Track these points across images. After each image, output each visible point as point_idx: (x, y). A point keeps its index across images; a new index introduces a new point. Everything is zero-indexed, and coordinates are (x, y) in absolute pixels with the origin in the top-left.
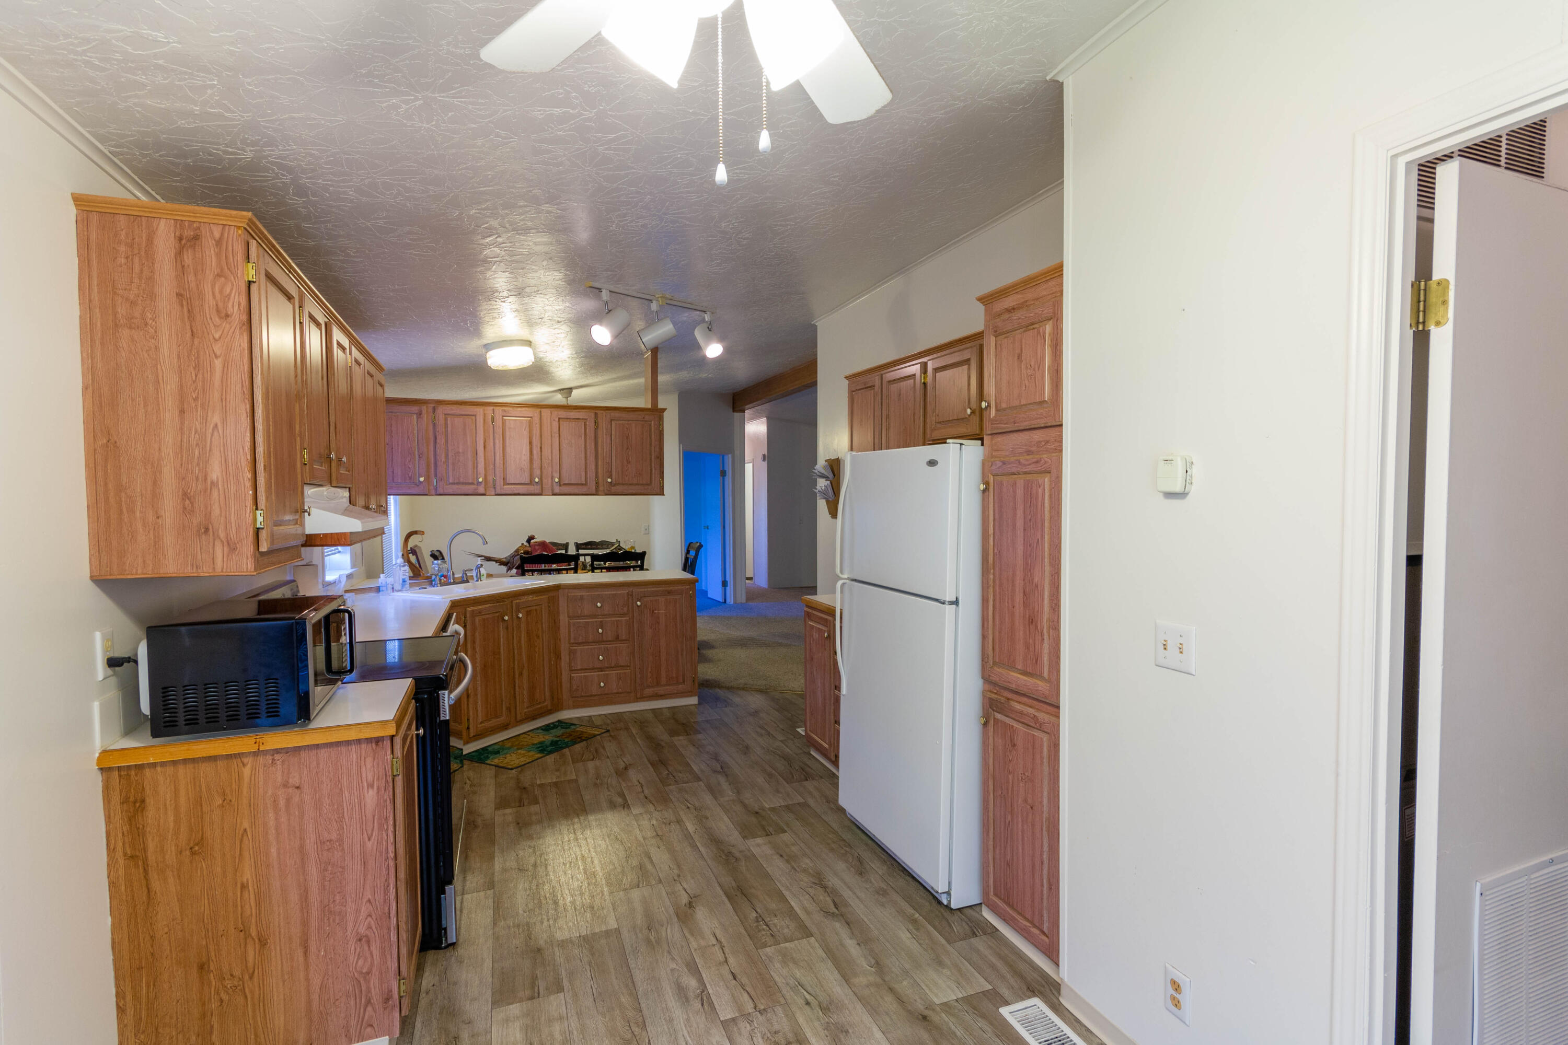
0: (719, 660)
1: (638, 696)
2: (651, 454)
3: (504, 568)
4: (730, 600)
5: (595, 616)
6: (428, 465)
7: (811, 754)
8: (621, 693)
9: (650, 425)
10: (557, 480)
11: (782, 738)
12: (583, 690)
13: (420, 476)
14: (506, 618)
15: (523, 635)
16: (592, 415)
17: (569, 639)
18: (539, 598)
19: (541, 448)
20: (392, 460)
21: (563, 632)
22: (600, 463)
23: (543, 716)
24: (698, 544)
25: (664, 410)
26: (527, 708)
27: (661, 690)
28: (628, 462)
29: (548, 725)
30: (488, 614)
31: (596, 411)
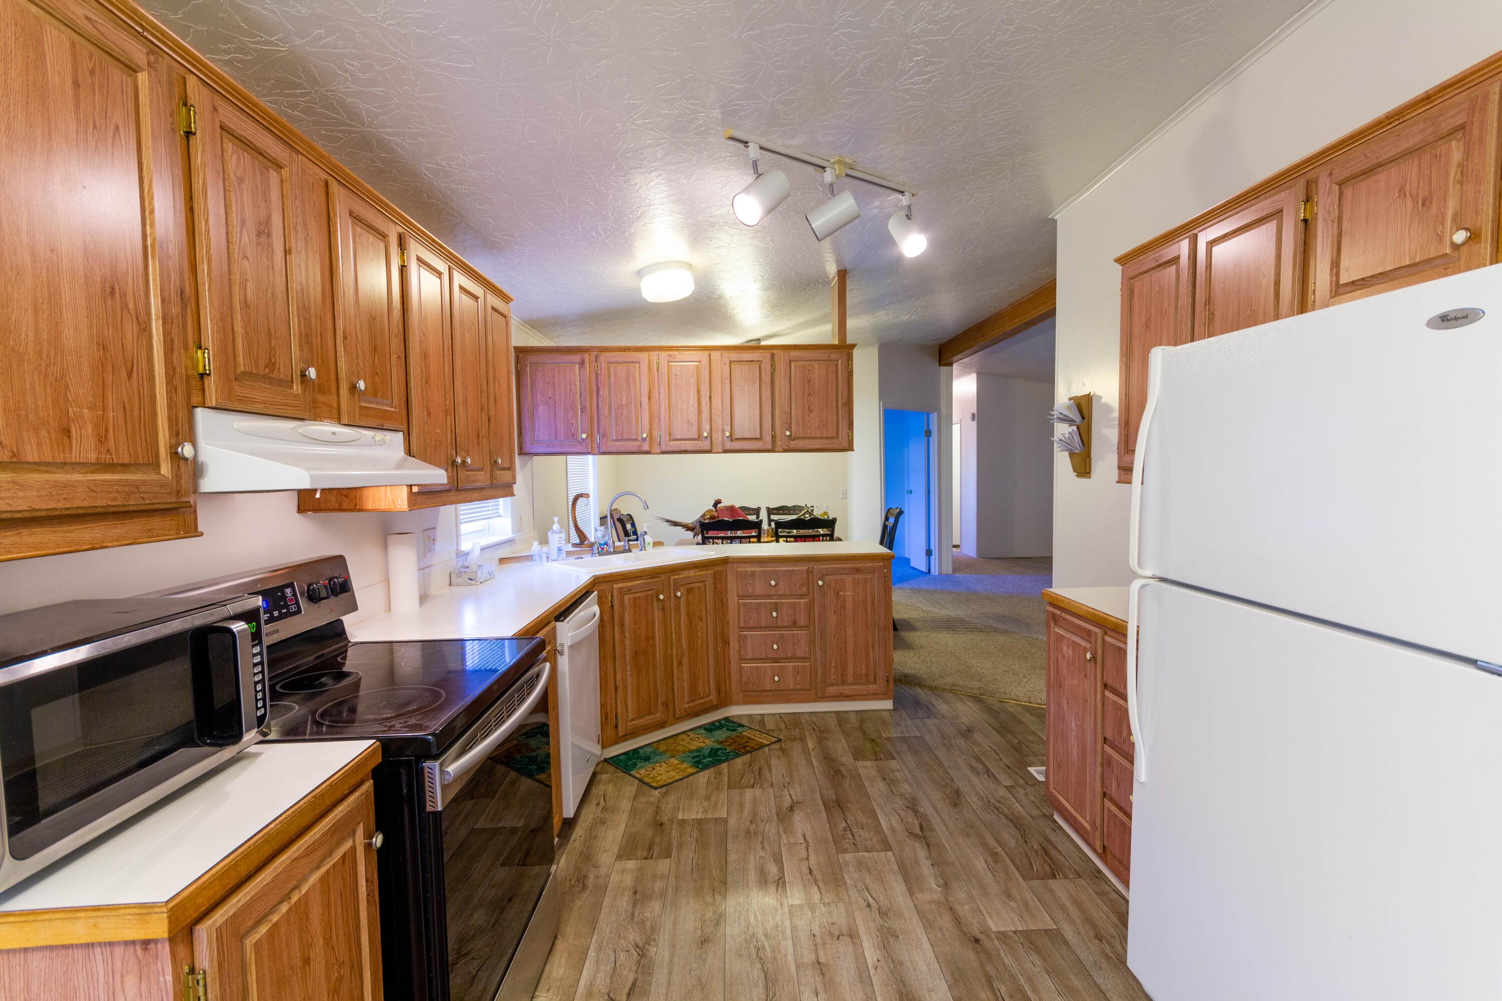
0: (921, 647)
1: (820, 694)
2: (837, 401)
3: (691, 534)
4: (935, 571)
5: (769, 596)
6: (592, 420)
7: (1055, 821)
8: (799, 690)
9: (837, 366)
10: (728, 434)
11: (1008, 783)
12: (754, 683)
13: (583, 432)
14: (661, 597)
15: (682, 618)
16: (768, 355)
17: (739, 623)
18: (702, 573)
19: (710, 397)
20: (555, 416)
21: (732, 615)
22: (777, 412)
23: (708, 712)
24: (898, 510)
25: (853, 346)
26: (688, 703)
27: (847, 689)
28: (810, 411)
29: (713, 723)
30: (640, 592)
31: (773, 352)
